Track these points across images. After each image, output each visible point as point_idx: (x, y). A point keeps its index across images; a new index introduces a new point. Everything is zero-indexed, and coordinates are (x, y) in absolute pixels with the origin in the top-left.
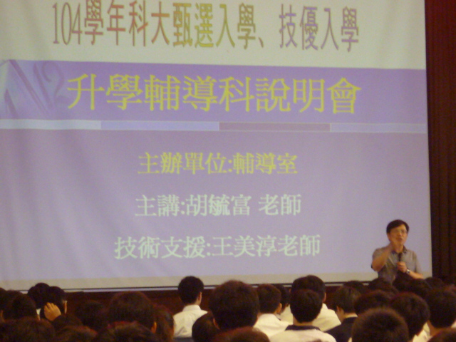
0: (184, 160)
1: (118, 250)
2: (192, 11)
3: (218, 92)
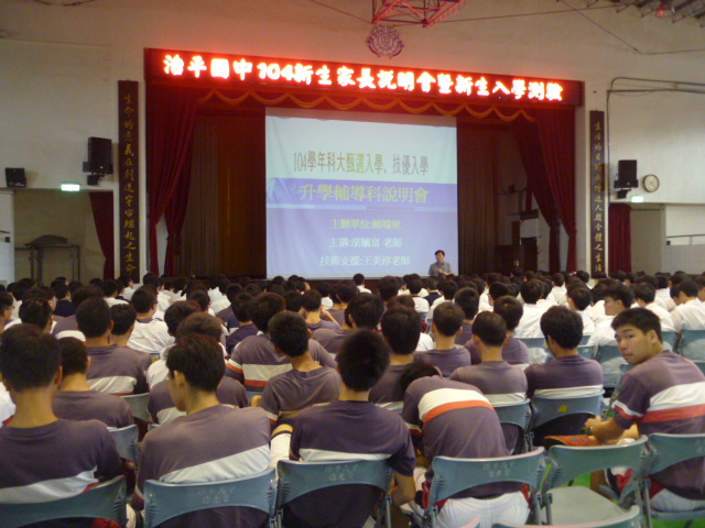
0: (350, 222)
1: (322, 262)
2: (355, 157)
3: (366, 193)
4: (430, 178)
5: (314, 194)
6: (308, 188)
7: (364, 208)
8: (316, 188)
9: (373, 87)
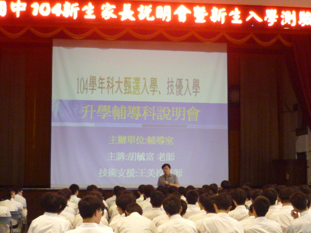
0: (127, 138)
1: (100, 174)
2: (132, 80)
3: (142, 112)
4: (202, 98)
5: (95, 114)
6: (89, 109)
7: (140, 126)
8: (96, 108)
9: (133, 19)
